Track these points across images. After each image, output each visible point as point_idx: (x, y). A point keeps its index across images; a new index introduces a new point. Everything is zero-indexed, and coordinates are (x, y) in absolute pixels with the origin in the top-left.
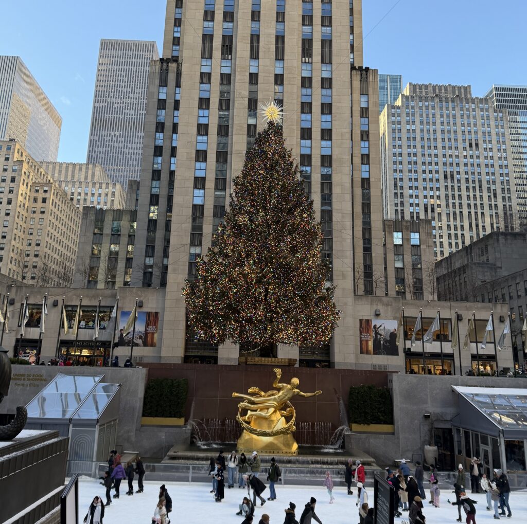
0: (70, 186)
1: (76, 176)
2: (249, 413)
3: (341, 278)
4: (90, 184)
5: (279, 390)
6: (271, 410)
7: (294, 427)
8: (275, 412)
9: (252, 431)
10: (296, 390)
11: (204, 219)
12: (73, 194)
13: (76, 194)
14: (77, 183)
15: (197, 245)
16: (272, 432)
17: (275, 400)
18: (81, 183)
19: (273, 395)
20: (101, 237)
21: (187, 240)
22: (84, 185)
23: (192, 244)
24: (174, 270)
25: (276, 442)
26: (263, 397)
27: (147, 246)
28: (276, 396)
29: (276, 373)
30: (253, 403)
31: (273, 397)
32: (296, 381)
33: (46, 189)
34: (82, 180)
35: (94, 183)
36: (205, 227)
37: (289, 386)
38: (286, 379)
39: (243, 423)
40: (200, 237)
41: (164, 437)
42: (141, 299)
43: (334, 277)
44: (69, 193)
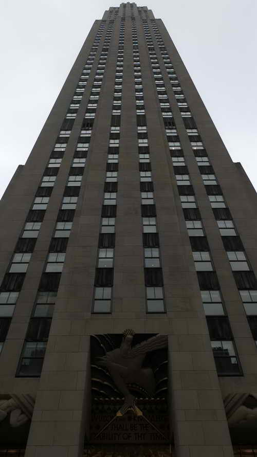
15: (13, 291)
40: (20, 278)
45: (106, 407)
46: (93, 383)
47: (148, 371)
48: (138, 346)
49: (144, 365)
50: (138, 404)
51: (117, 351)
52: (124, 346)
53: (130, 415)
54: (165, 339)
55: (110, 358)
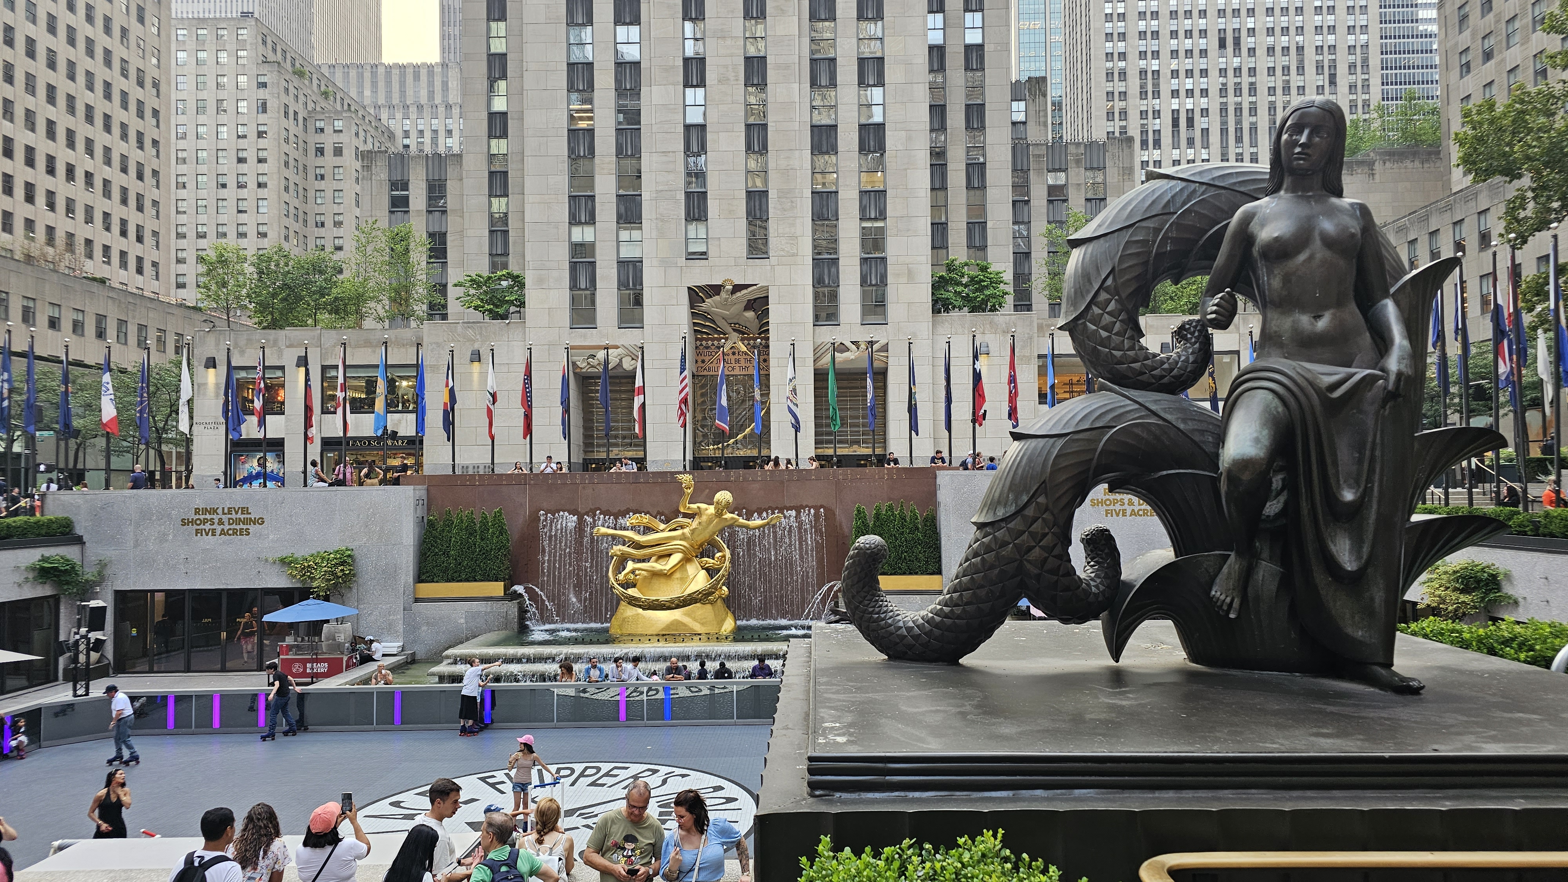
0: (399, 116)
1: (410, 92)
2: (630, 565)
3: (905, 280)
4: (441, 109)
5: (692, 516)
6: (676, 558)
7: (724, 588)
8: (687, 560)
9: (633, 602)
10: (729, 516)
11: (597, 160)
12: (407, 134)
13: (414, 134)
14: (413, 109)
15: (586, 223)
16: (672, 601)
17: (683, 537)
18: (420, 107)
19: (682, 527)
20: (406, 216)
21: (563, 212)
22: (427, 111)
23: (574, 221)
24: (540, 281)
25: (686, 620)
26: (663, 532)
27: (491, 232)
28: (686, 531)
29: (681, 483)
30: (638, 546)
31: (678, 533)
32: (724, 496)
33: (339, 125)
34: (424, 100)
35: (448, 107)
36: (598, 179)
37: (711, 509)
38: (705, 494)
39: (616, 586)
40: (590, 203)
41: (462, 621)
42: (476, 346)
43: (890, 279)
44: (399, 134)
45: (710, 343)
46: (695, 324)
47: (750, 314)
48: (738, 294)
49: (746, 308)
50: (742, 340)
51: (717, 298)
52: (723, 295)
53: (734, 351)
54: (766, 289)
55: (709, 304)
